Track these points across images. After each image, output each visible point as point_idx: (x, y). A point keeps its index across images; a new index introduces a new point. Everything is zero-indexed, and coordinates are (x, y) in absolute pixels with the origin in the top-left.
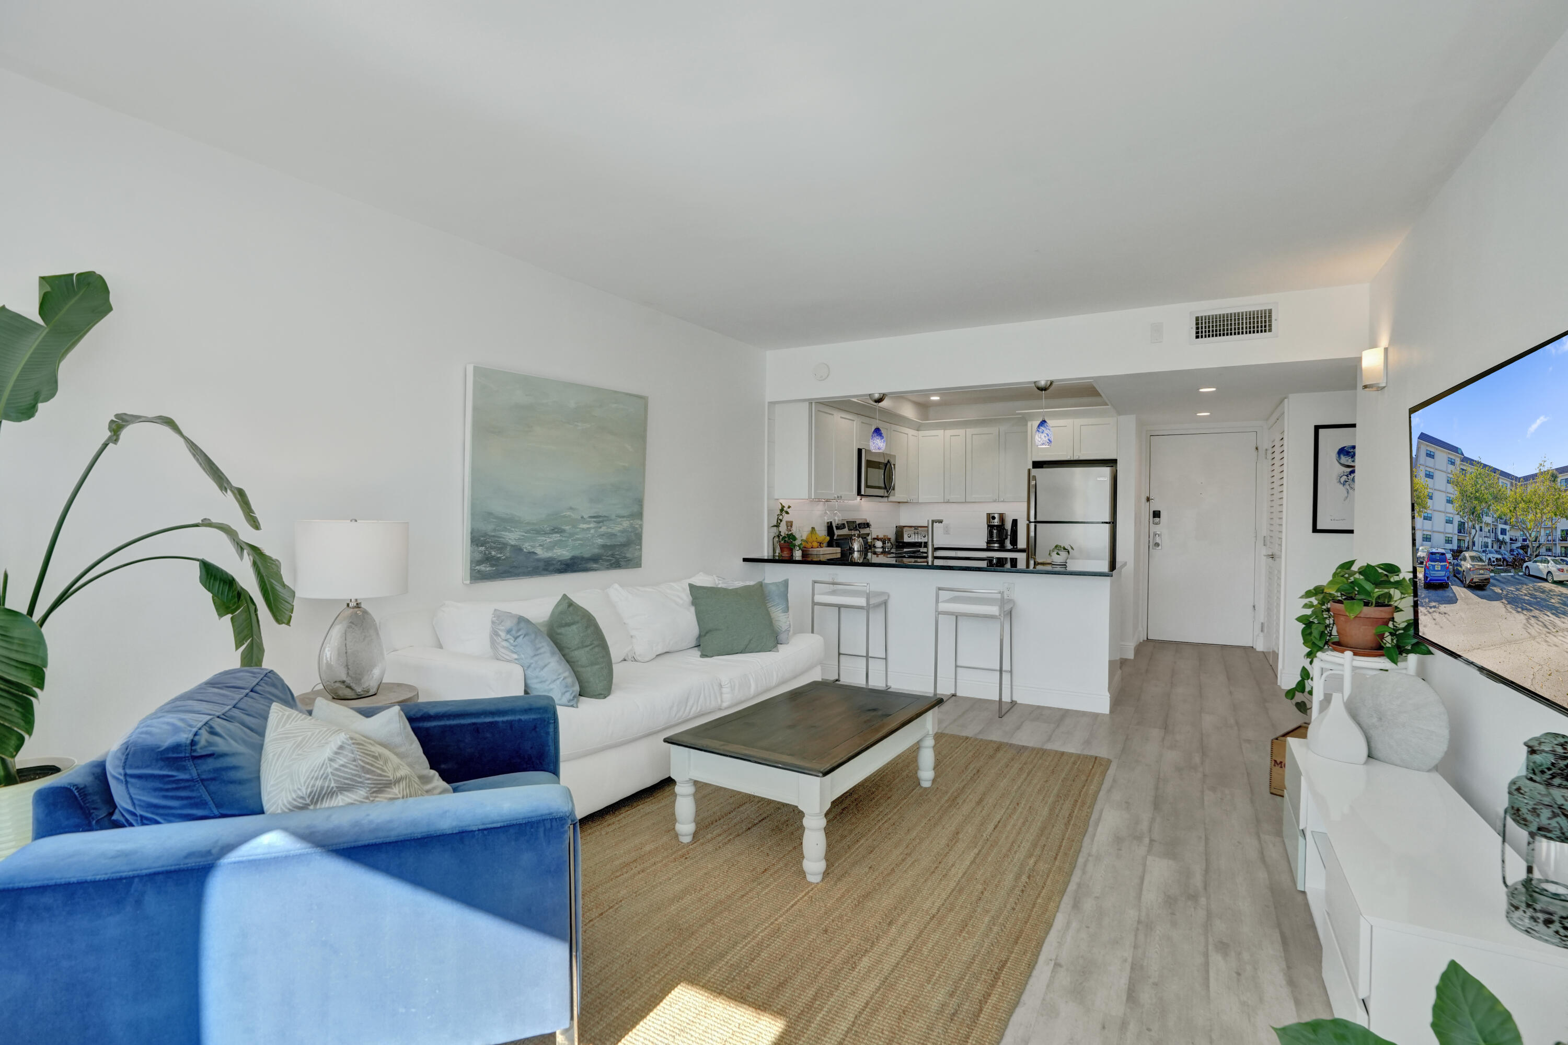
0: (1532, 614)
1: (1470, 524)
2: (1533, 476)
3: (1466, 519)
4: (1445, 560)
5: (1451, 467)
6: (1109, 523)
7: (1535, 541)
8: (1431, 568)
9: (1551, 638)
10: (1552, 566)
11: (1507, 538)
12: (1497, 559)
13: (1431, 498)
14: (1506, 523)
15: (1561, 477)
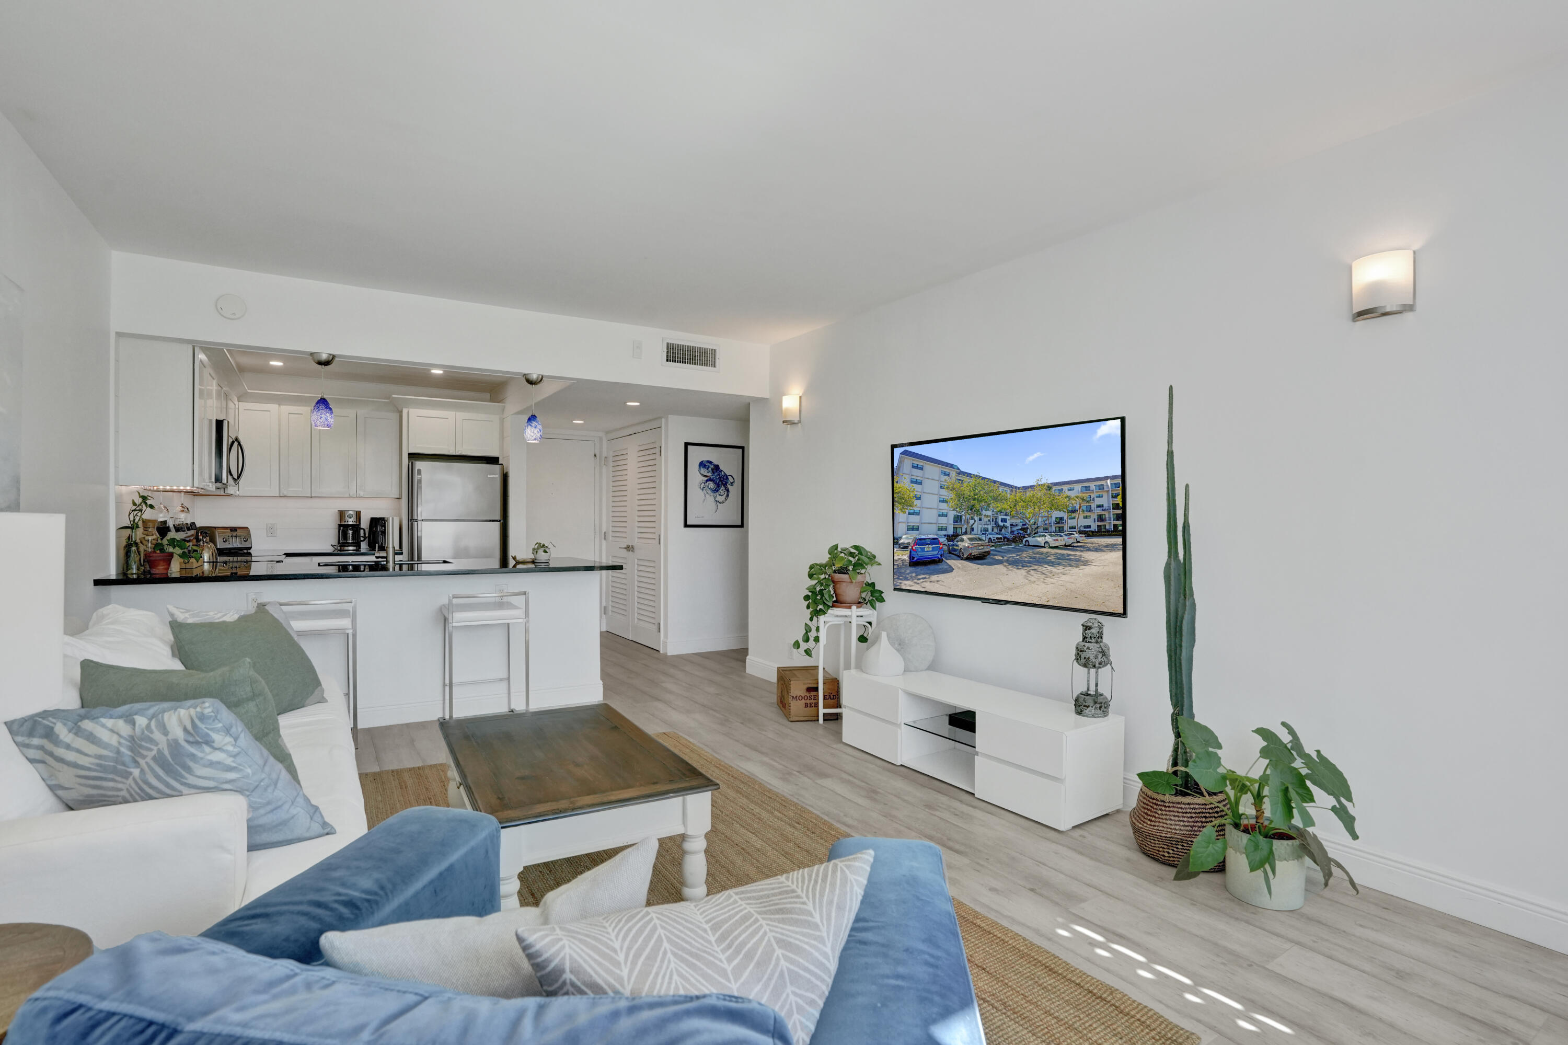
0: (1032, 568)
1: (968, 516)
2: (1032, 487)
3: (963, 513)
4: (939, 543)
5: (944, 478)
6: (500, 521)
7: (1034, 524)
8: (920, 550)
9: (1049, 580)
10: (1048, 538)
11: (1008, 524)
12: (997, 538)
13: (919, 498)
14: (1006, 515)
15: (1054, 488)
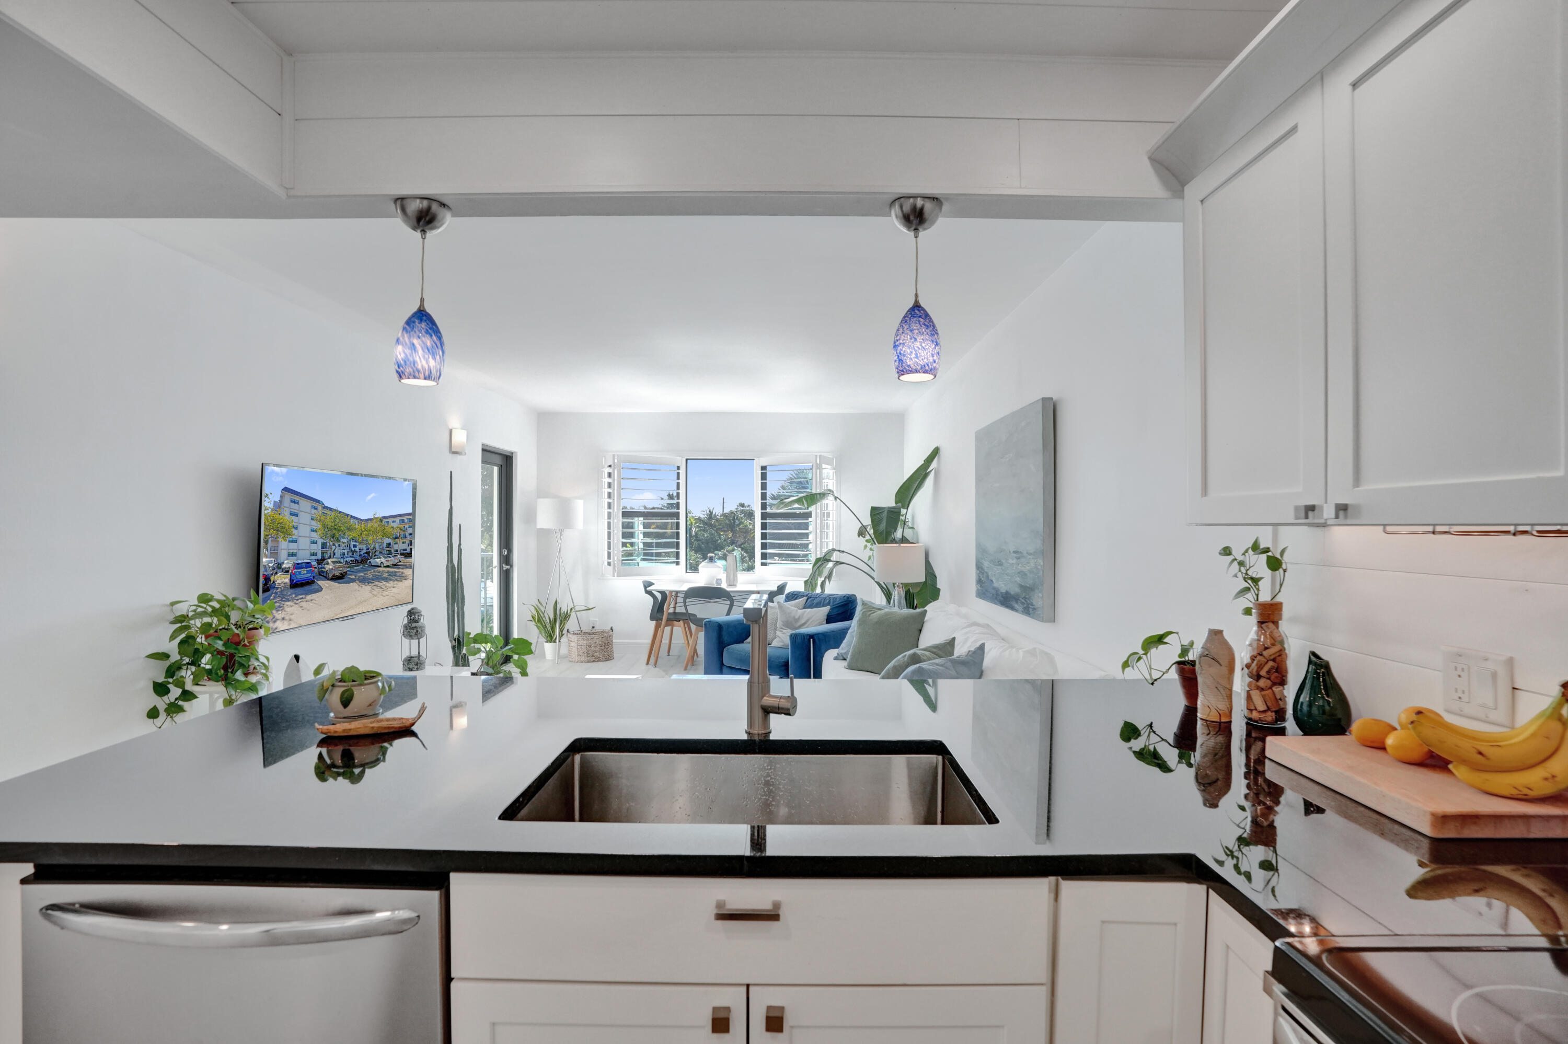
0: (374, 584)
1: (331, 543)
2: (371, 519)
3: (328, 541)
4: (311, 566)
5: (314, 511)
7: (374, 549)
8: (297, 573)
9: (385, 593)
10: (383, 560)
11: (357, 549)
12: (351, 561)
13: (296, 528)
14: (356, 542)
15: (384, 520)
